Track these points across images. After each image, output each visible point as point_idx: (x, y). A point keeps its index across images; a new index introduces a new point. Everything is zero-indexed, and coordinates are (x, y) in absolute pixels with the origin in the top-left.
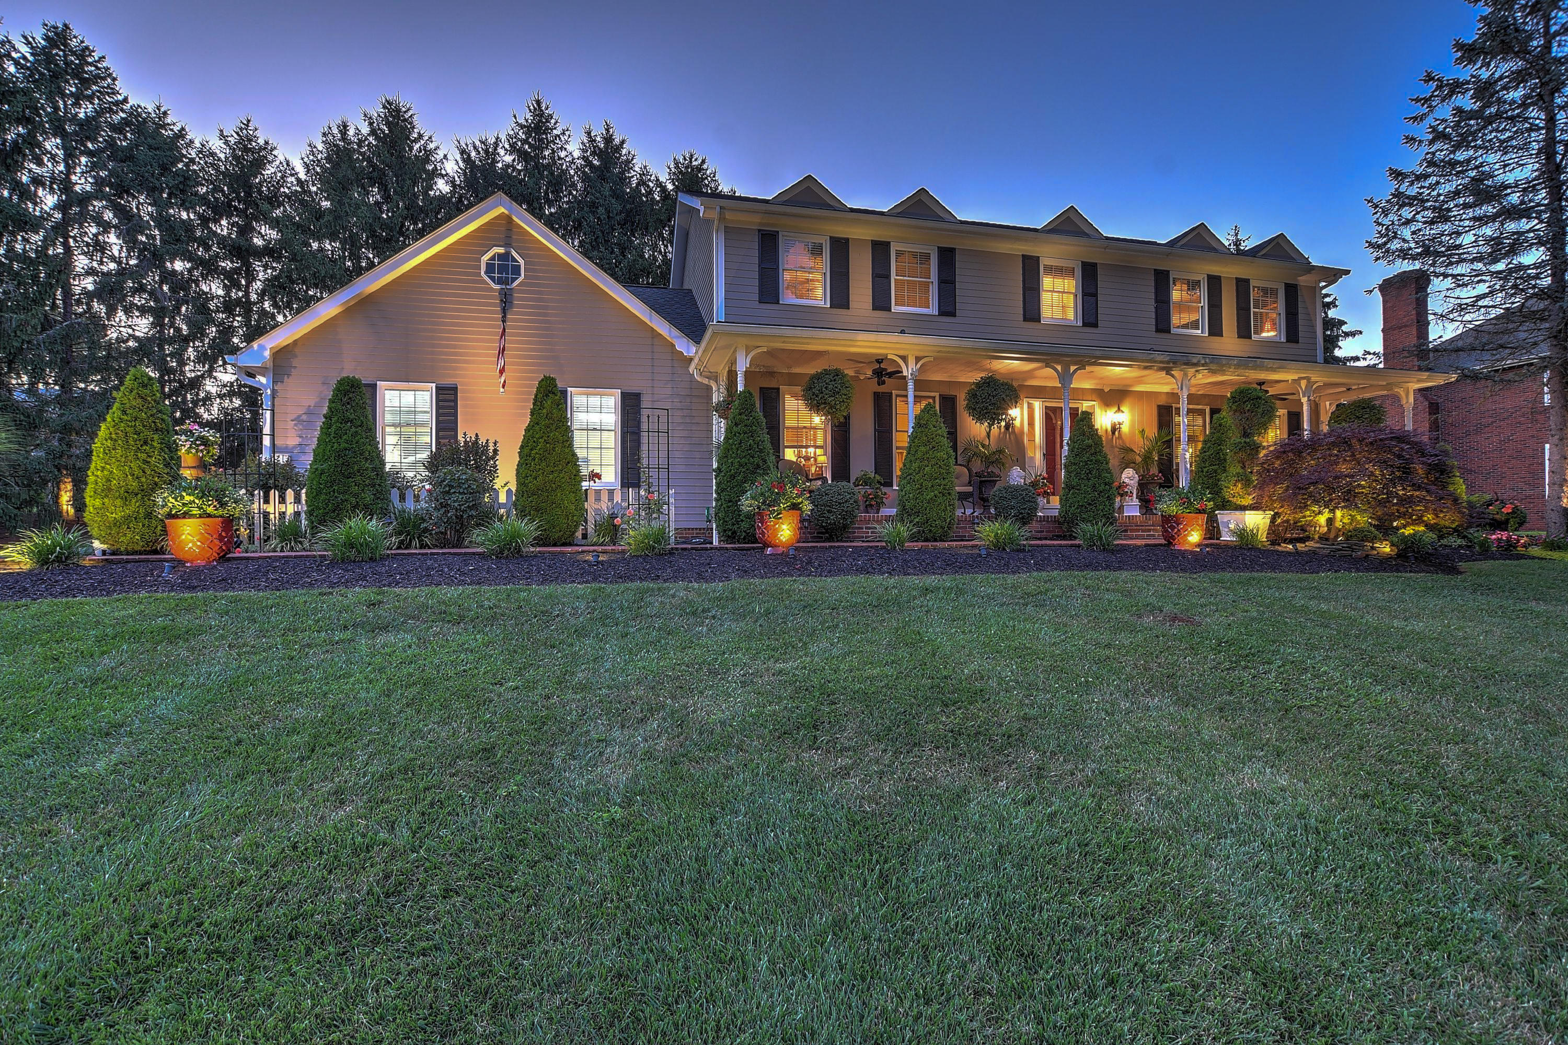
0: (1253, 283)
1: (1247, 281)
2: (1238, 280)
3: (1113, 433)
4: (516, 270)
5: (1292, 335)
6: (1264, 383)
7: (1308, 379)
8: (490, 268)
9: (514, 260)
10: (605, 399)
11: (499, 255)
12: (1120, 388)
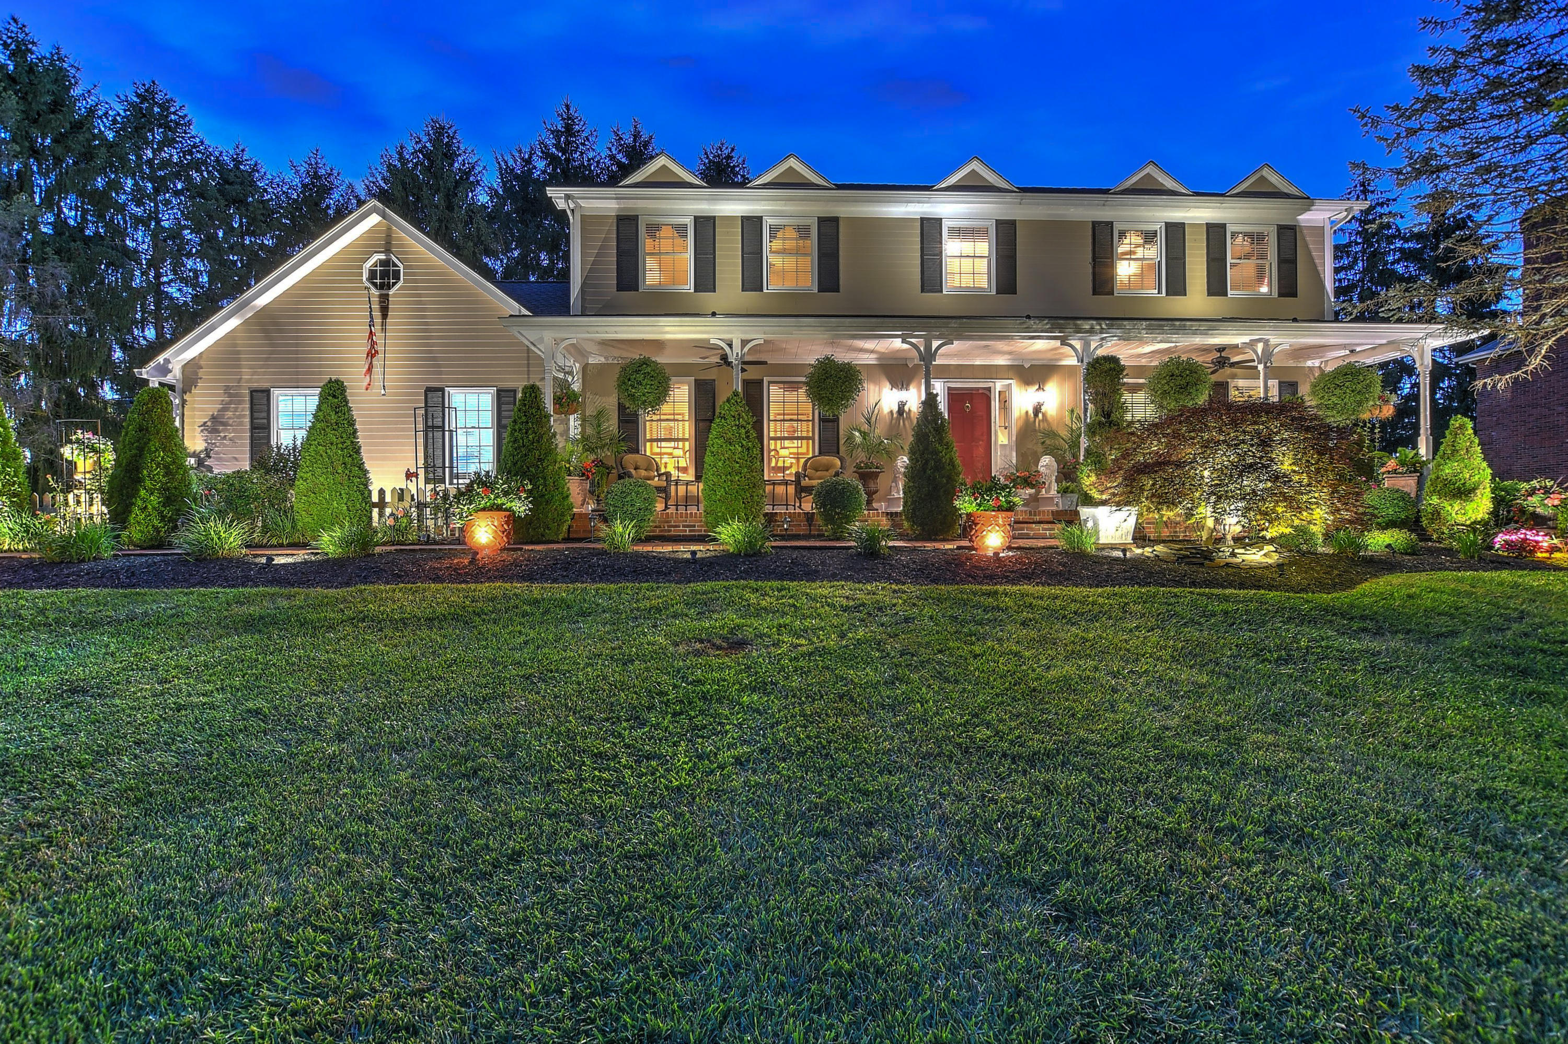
0: (1230, 229)
1: (1222, 227)
2: (1209, 226)
3: (1036, 415)
4: (397, 275)
5: (1288, 288)
6: (1224, 349)
7: (1266, 342)
8: (372, 274)
9: (395, 265)
10: (482, 397)
11: (381, 261)
12: (1045, 362)
